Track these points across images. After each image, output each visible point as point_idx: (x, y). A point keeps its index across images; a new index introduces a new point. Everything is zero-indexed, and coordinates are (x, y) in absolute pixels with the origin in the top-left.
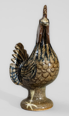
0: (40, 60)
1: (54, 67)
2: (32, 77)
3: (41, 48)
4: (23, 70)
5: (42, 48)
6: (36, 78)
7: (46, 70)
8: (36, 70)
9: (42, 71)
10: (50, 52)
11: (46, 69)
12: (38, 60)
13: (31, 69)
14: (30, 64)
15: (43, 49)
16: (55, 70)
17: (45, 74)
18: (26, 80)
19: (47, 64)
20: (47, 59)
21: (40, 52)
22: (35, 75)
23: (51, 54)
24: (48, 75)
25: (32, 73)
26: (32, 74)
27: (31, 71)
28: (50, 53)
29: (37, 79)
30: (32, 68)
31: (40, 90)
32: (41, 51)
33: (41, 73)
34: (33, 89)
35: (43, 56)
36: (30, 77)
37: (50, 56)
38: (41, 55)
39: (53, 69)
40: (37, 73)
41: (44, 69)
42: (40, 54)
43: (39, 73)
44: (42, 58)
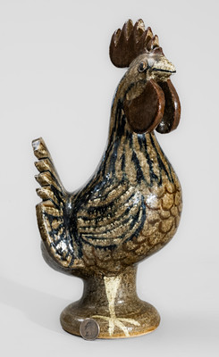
0: (152, 181)
2: (128, 235)
3: (141, 146)
5: (146, 146)
6: (140, 239)
7: (170, 210)
8: (144, 213)
9: (160, 214)
11: (169, 207)
12: (148, 184)
13: (126, 213)
14: (119, 198)
15: (148, 151)
17: (167, 222)
19: (170, 194)
20: (167, 177)
21: (146, 160)
22: (140, 229)
24: (172, 225)
25: (132, 225)
26: (131, 228)
27: (129, 219)
29: (144, 241)
32: (147, 156)
33: (157, 220)
35: (156, 170)
36: (121, 237)
38: (151, 168)
40: (146, 222)
41: (165, 209)
42: (147, 165)
43: (153, 222)
44: (156, 177)
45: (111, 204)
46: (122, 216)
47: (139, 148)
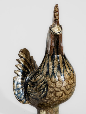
0: (52, 75)
1: (70, 83)
2: (42, 96)
3: (52, 59)
4: (30, 86)
5: (54, 59)
6: (47, 98)
8: (47, 88)
9: (54, 90)
10: (64, 64)
11: (59, 87)
12: (50, 76)
13: (41, 87)
14: (39, 80)
15: (55, 62)
16: (71, 87)
17: (59, 93)
18: (35, 99)
19: (60, 81)
20: (60, 74)
21: (52, 66)
22: (46, 94)
23: (66, 68)
24: (63, 94)
25: (43, 92)
26: (42, 93)
27: (41, 90)
28: (64, 66)
29: (49, 99)
30: (42, 85)
31: (53, 110)
32: (53, 64)
33: (54, 92)
34: (44, 110)
35: (55, 71)
36: (40, 96)
37: (64, 70)
38: (53, 69)
39: (69, 86)
40: (48, 92)
41: (57, 88)
42: (52, 68)
43: (51, 92)
44: (54, 74)
45: (36, 82)
46: (39, 88)
47: (51, 60)
